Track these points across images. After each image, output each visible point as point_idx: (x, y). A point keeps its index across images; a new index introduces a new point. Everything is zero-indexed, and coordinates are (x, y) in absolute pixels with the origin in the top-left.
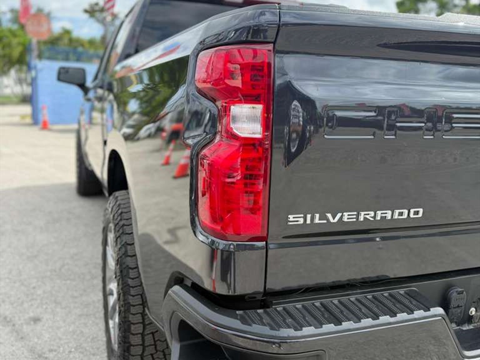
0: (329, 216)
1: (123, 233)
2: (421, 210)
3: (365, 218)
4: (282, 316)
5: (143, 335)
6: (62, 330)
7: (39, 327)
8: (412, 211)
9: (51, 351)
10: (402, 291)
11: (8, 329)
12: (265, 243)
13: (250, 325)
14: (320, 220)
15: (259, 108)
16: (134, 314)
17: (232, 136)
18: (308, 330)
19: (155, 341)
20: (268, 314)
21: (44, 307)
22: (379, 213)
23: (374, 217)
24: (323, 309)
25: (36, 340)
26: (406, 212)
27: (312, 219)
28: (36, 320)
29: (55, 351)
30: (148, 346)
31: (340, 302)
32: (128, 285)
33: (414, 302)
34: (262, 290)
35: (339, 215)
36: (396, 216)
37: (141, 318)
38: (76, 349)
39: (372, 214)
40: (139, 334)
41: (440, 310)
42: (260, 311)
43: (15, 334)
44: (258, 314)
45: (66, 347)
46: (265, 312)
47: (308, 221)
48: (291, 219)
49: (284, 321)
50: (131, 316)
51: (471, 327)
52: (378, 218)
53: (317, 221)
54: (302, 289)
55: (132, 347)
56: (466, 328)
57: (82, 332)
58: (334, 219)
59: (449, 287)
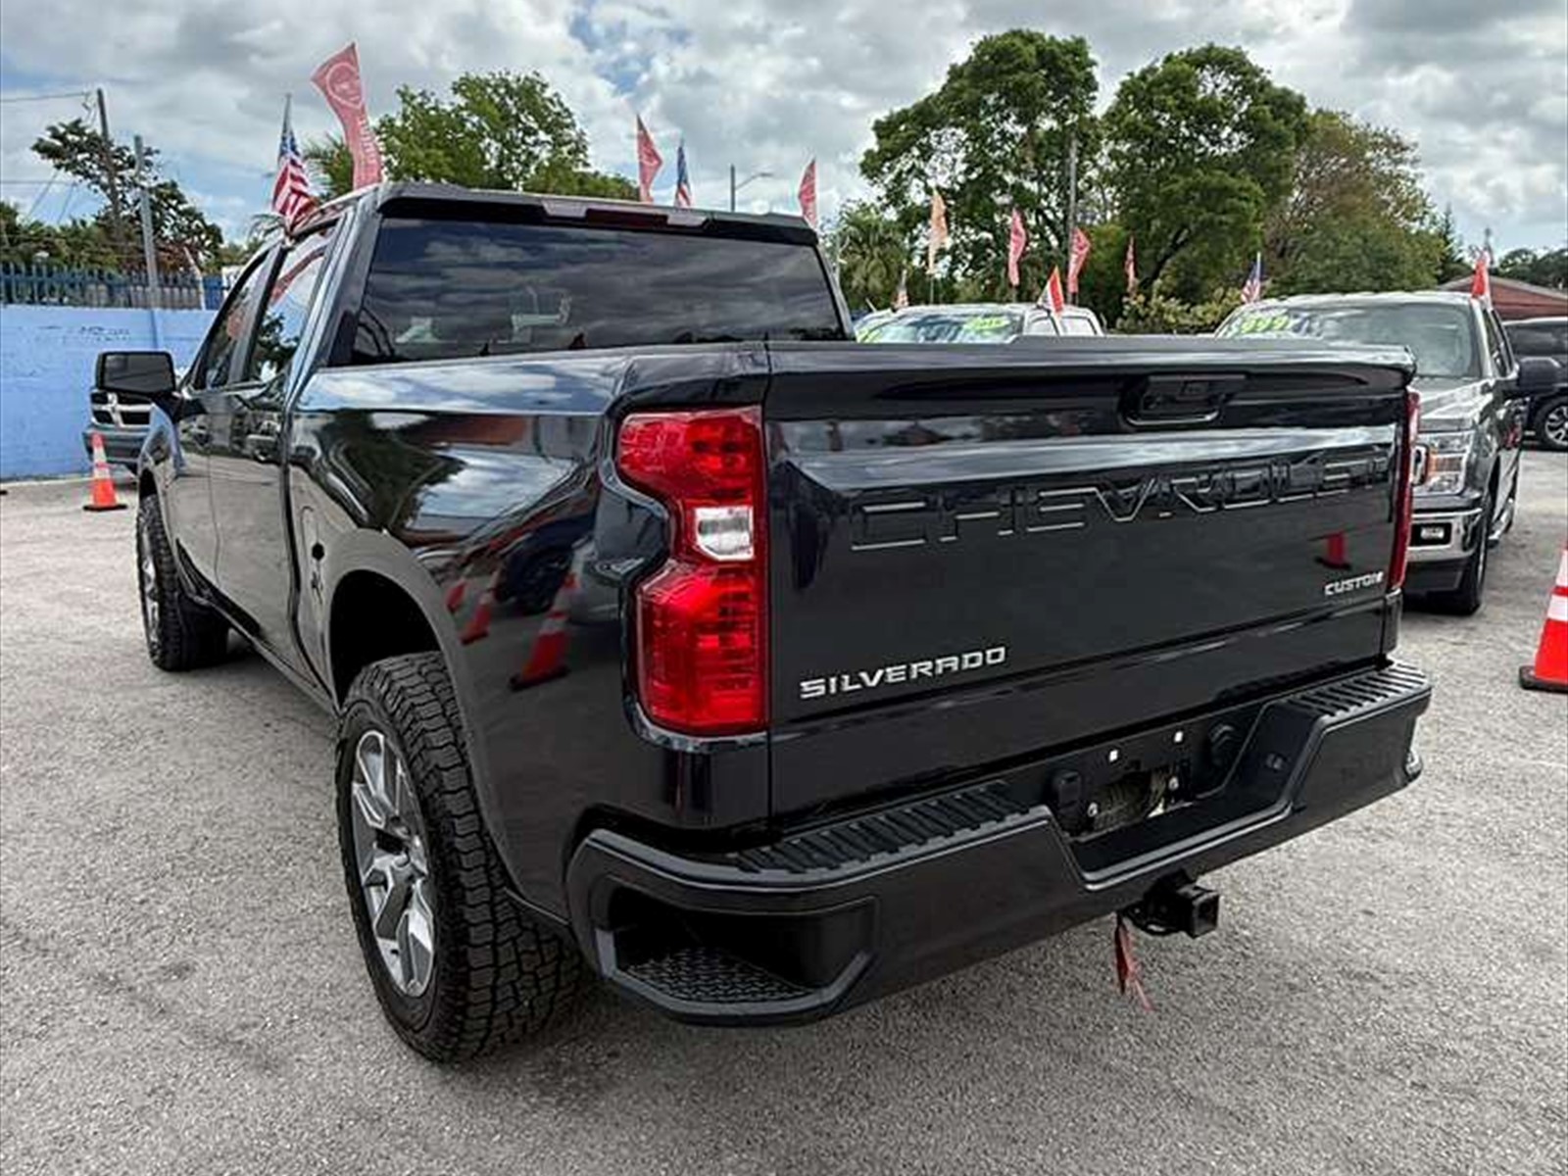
0: (864, 675)
1: (424, 747)
2: (1002, 650)
3: (919, 674)
4: (803, 851)
5: (494, 944)
6: (253, 981)
7: (193, 984)
8: (989, 653)
9: (244, 1027)
10: (982, 788)
11: (120, 1000)
12: (764, 733)
13: (756, 872)
14: (851, 684)
15: (746, 512)
16: (473, 906)
17: (701, 559)
18: (849, 868)
19: (518, 955)
20: (779, 851)
21: (188, 939)
22: (939, 662)
23: (933, 670)
24: (863, 831)
25: (200, 1011)
26: (979, 655)
27: (839, 684)
28: (182, 970)
29: (255, 1025)
30: (505, 966)
31: (888, 817)
32: (456, 850)
33: (1004, 802)
34: (766, 814)
35: (880, 673)
36: (966, 665)
37: (487, 912)
38: (302, 1015)
39: (929, 664)
40: (487, 943)
41: (1045, 810)
42: (766, 849)
43: (141, 1007)
44: (763, 853)
45: (277, 1014)
46: (774, 849)
47: (833, 690)
48: (807, 689)
49: (809, 856)
50: (467, 910)
51: (1093, 836)
52: (940, 671)
53: (847, 687)
54: (818, 806)
55: (473, 973)
56: (1084, 838)
57: (301, 979)
58: (871, 678)
59: (1053, 772)
